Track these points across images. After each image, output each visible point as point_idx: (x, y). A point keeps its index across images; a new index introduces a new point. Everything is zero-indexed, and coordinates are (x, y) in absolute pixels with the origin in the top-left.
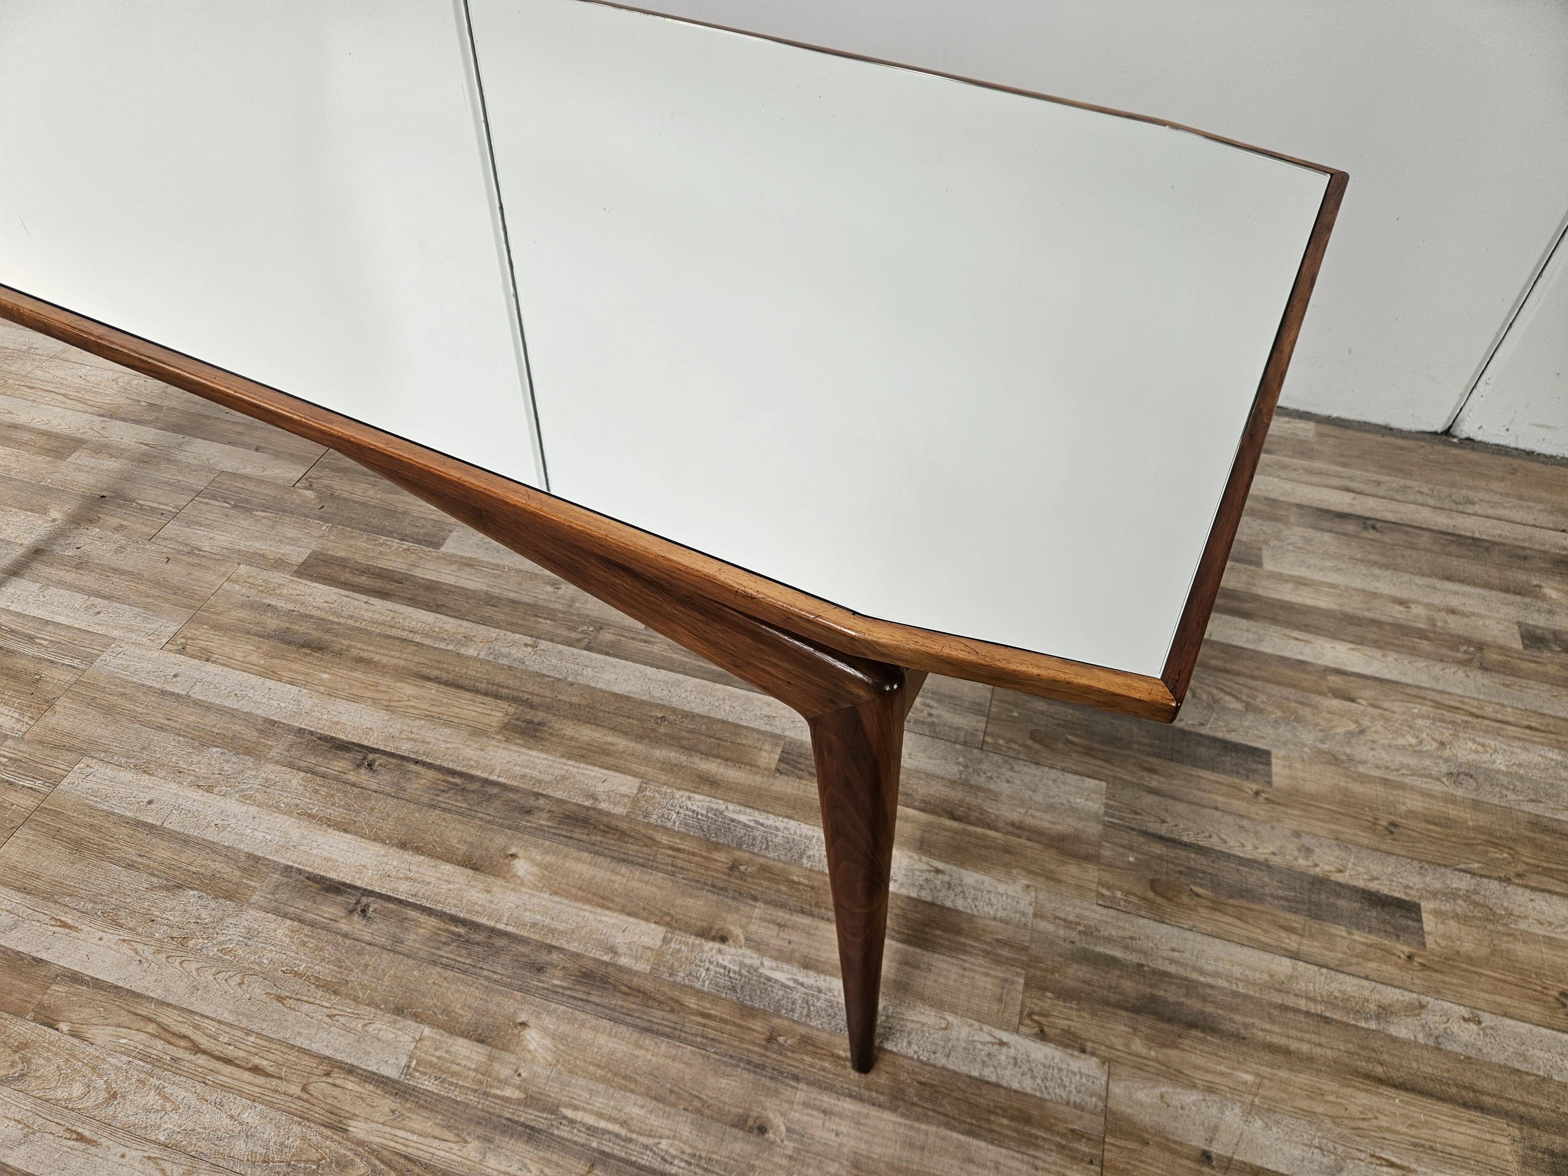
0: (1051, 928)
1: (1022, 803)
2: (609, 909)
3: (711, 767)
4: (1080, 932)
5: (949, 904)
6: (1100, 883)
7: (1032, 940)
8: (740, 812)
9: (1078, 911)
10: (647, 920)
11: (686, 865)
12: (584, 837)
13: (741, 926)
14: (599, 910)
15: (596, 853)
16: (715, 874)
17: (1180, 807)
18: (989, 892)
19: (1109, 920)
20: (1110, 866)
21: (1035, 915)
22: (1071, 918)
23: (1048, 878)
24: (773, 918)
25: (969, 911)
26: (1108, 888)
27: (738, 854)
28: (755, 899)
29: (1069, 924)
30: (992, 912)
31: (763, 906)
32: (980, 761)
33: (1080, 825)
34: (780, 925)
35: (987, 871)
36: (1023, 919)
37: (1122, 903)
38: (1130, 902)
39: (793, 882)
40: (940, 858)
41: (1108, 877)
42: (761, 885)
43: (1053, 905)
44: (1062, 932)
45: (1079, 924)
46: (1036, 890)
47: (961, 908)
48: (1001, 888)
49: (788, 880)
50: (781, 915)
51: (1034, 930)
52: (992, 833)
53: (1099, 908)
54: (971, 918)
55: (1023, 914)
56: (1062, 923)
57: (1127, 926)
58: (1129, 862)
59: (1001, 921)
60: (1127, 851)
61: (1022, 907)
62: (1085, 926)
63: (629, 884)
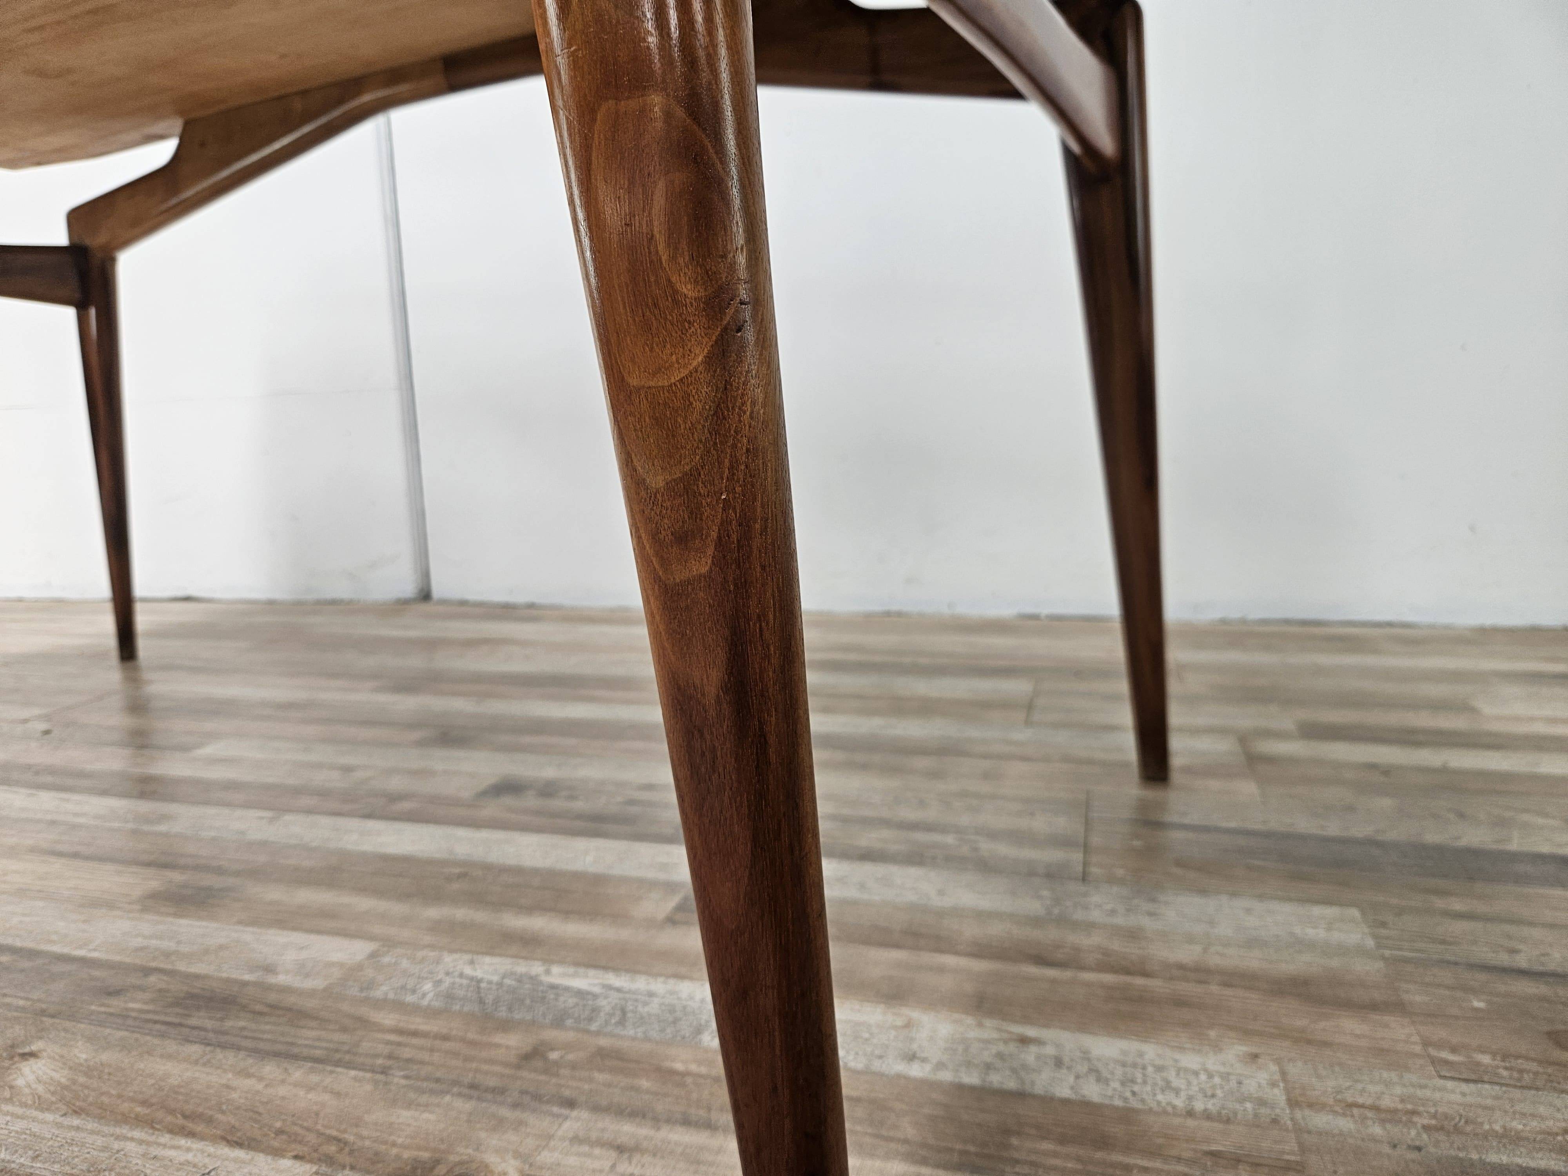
0: (1344, 1124)
1: (1191, 939)
2: (191, 1135)
3: (538, 923)
4: (1426, 1128)
5: (1064, 1091)
6: (1426, 1043)
7: (1303, 1149)
8: (575, 975)
9: (1398, 1090)
10: (277, 1153)
11: (425, 1056)
12: (209, 1024)
13: (517, 1155)
14: (166, 1138)
15: (223, 1046)
16: (485, 1067)
17: (1537, 933)
18: (1160, 1069)
19: (1489, 1102)
20: (1432, 1015)
21: (1293, 1103)
22: (1386, 1102)
23: (1296, 1041)
24: (606, 1136)
25: (1118, 1102)
26: (1454, 1050)
27: (550, 1035)
28: (571, 1104)
29: (1387, 1116)
30: (1179, 1103)
31: (585, 1114)
32: (1085, 895)
33: (1335, 963)
34: (620, 1149)
35: (1144, 1036)
36: (1263, 1111)
37: (1505, 1073)
38: (1521, 1071)
39: (673, 1072)
40: (1026, 1020)
41: (1441, 1033)
42: (591, 1080)
43: (1331, 1083)
44: (1377, 1130)
45: (1414, 1112)
46: (1278, 1061)
47: (1096, 1099)
48: (1191, 1061)
49: (659, 1069)
50: (627, 1130)
51: (1299, 1130)
52: (1139, 981)
53: (1450, 1084)
54: (1127, 1115)
55: (1261, 1102)
56: (1370, 1114)
57: (1542, 1110)
58: (1477, 1010)
59: (1207, 1116)
60: (1459, 994)
61: (1251, 1086)
62: (1434, 1116)
63: (270, 1091)
